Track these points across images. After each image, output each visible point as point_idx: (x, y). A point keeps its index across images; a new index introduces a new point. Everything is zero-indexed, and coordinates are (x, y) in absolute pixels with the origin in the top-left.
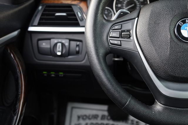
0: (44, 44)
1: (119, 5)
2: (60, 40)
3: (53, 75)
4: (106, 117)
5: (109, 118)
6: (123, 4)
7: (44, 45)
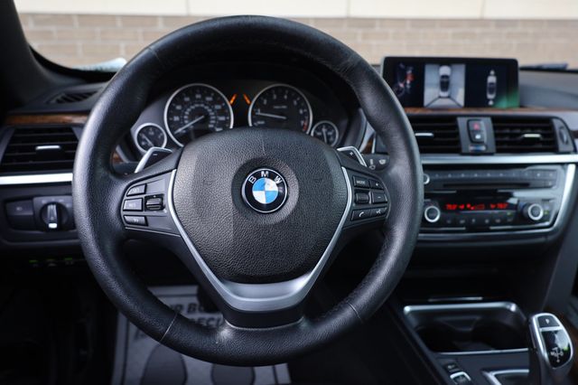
0: (18, 209)
1: (176, 119)
2: (53, 199)
3: (52, 265)
4: (197, 308)
5: (202, 308)
6: (184, 115)
7: (20, 210)
